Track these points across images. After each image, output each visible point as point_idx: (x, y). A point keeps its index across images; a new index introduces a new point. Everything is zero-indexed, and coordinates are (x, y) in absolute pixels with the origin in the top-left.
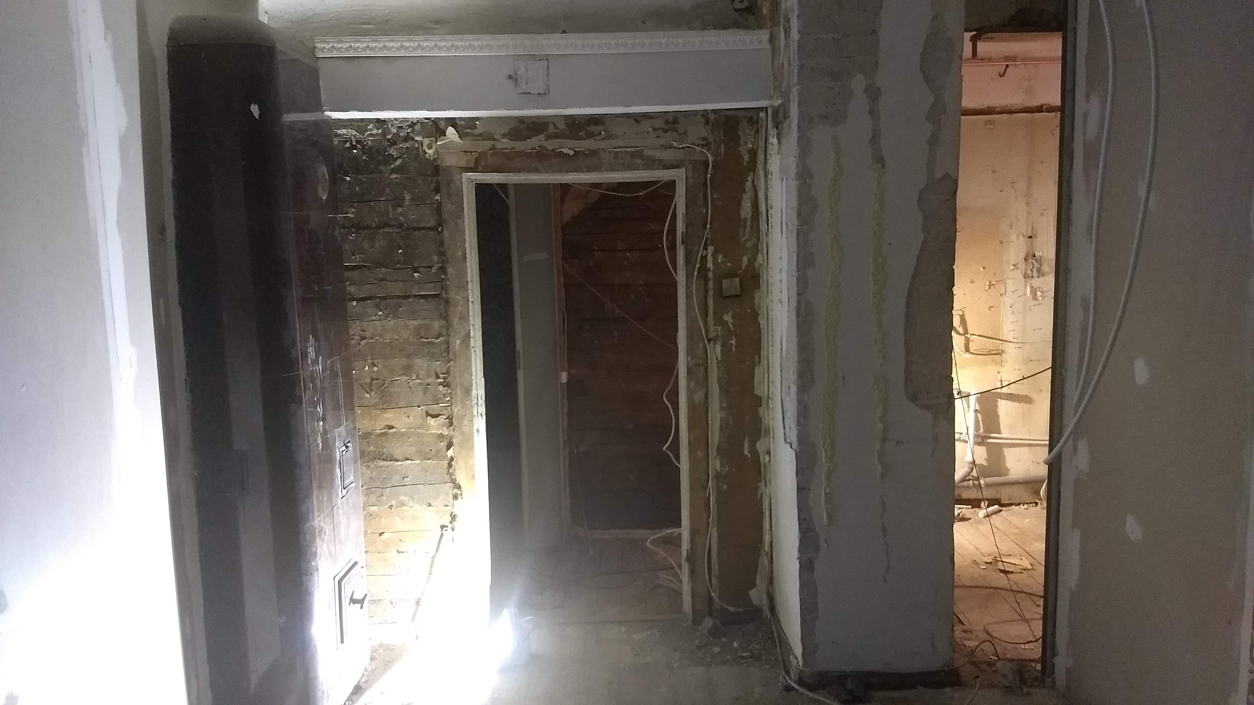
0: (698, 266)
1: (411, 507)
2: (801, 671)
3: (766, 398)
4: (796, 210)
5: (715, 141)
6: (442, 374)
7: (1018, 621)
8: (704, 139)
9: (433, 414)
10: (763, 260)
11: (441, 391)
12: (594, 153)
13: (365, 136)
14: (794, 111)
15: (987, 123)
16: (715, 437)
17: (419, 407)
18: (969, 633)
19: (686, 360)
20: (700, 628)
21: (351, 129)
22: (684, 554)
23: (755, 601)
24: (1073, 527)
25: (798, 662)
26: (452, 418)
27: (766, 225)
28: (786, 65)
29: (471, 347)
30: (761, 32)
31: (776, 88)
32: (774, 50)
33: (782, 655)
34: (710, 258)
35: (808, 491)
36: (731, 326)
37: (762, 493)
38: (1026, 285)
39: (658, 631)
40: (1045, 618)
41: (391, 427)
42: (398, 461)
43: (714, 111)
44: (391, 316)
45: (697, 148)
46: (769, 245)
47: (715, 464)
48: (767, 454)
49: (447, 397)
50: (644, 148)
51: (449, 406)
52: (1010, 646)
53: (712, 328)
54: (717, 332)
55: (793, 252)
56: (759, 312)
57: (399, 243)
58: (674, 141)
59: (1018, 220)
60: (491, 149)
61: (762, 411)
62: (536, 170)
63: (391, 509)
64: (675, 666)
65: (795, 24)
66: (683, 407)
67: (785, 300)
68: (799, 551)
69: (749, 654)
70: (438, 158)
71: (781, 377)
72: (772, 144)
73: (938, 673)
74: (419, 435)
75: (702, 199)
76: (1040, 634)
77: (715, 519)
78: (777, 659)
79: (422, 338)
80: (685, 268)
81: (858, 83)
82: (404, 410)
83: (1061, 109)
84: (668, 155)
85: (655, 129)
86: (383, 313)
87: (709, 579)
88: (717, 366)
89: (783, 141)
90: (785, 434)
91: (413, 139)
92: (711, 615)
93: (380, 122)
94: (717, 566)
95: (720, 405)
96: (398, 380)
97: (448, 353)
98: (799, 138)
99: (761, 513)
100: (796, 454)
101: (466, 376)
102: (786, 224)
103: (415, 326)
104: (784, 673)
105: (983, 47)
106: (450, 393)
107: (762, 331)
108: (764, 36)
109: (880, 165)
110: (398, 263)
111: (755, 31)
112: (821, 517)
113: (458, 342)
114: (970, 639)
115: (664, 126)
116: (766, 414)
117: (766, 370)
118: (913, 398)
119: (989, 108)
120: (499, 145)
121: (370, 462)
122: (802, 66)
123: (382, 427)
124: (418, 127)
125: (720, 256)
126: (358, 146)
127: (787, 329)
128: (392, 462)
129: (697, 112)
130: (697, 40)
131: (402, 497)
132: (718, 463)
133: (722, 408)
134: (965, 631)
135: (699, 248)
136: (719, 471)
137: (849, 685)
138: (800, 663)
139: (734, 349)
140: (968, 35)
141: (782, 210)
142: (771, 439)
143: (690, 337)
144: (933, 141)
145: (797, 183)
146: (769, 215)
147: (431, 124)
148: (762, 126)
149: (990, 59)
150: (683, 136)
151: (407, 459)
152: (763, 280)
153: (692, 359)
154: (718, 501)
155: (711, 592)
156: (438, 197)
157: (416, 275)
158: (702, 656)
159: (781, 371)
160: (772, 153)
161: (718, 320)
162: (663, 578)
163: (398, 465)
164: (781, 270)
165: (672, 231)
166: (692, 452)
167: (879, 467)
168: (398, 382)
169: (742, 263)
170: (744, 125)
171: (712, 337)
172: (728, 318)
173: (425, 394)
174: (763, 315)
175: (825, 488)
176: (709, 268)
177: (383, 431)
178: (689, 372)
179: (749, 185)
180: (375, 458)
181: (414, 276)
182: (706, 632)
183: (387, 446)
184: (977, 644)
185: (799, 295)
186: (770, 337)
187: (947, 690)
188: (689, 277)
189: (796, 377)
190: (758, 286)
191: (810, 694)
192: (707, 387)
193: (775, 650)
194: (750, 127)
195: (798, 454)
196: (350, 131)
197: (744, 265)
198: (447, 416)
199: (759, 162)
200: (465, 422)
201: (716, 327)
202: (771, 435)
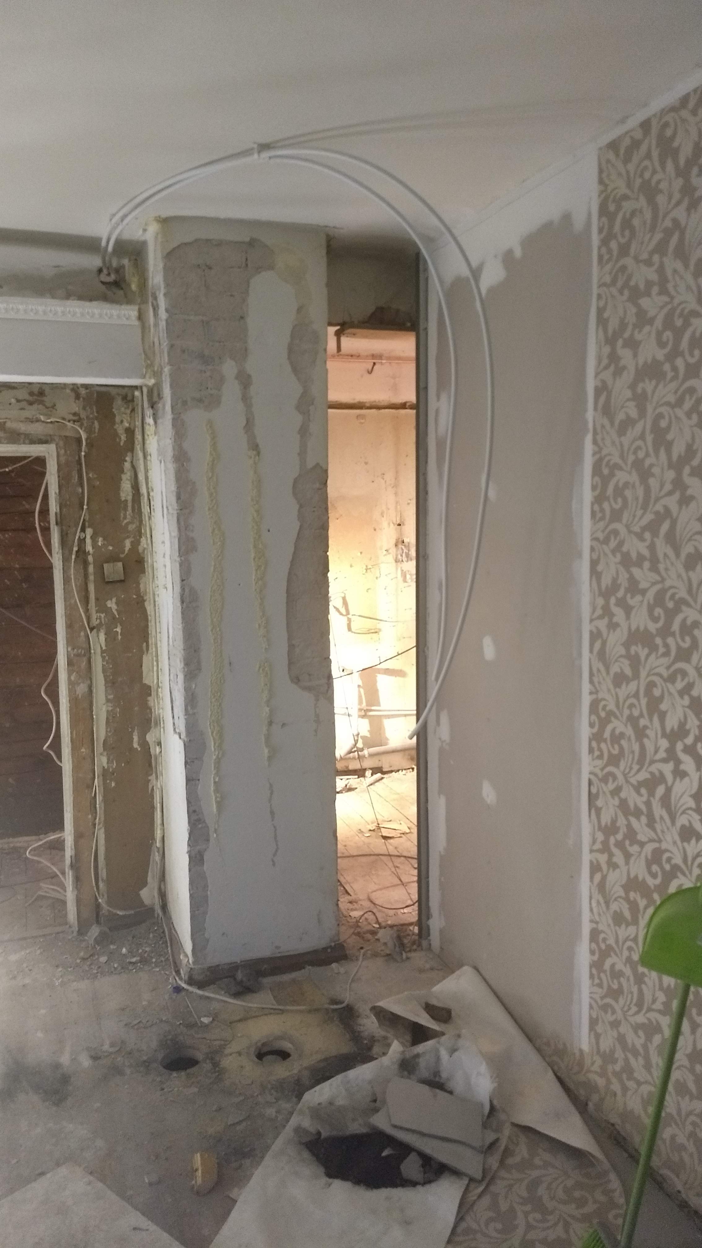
0: (75, 549)
2: (191, 969)
3: (155, 687)
4: (175, 494)
5: (87, 417)
7: (398, 885)
8: (75, 414)
10: (147, 544)
14: (167, 392)
15: (358, 417)
16: (101, 731)
18: (354, 904)
19: (66, 650)
20: (86, 938)
22: (68, 861)
23: (147, 901)
24: (440, 793)
25: (188, 961)
27: (148, 508)
28: (157, 344)
30: (129, 307)
31: (148, 367)
32: (144, 327)
33: (173, 956)
34: (88, 541)
35: (197, 781)
36: (116, 613)
37: (153, 787)
38: (397, 569)
39: (39, 948)
40: (419, 882)
43: (86, 386)
45: (68, 423)
46: (153, 528)
47: (102, 761)
48: (158, 745)
50: (7, 420)
52: (391, 912)
53: (94, 616)
54: (100, 619)
55: (175, 537)
56: (145, 598)
58: (41, 414)
59: (389, 509)
61: (151, 701)
64: (57, 984)
65: (162, 303)
66: (64, 701)
67: (170, 586)
68: (189, 845)
69: (139, 958)
71: (169, 665)
72: (149, 424)
73: (325, 949)
75: (77, 477)
76: (415, 897)
77: (103, 819)
78: (167, 960)
80: (61, 551)
81: (229, 368)
83: (416, 407)
84: (36, 429)
85: (18, 401)
87: (96, 885)
88: (102, 656)
89: (159, 421)
90: (174, 724)
92: (98, 922)
94: (105, 870)
95: (106, 697)
98: (173, 419)
99: (153, 808)
100: (185, 745)
102: (167, 507)
104: (174, 973)
105: (348, 343)
107: (149, 618)
108: (130, 312)
109: (255, 452)
111: (123, 307)
112: (210, 808)
114: (356, 910)
115: (27, 397)
116: (156, 703)
117: (155, 658)
118: (296, 680)
119: (359, 402)
122: (172, 346)
125: (100, 539)
127: (173, 616)
129: (65, 386)
130: (59, 309)
132: (104, 760)
133: (108, 700)
134: (351, 902)
135: (76, 530)
136: (106, 768)
137: (240, 975)
138: (191, 961)
139: (120, 637)
140: (332, 330)
141: (162, 492)
142: (162, 730)
143: (69, 626)
144: (304, 431)
145: (174, 466)
146: (150, 498)
148: (137, 405)
149: (358, 356)
150: (51, 409)
152: (148, 565)
153: (73, 649)
154: (105, 800)
155: (98, 898)
158: (87, 969)
159: (169, 658)
160: (149, 433)
161: (102, 608)
162: (46, 887)
164: (164, 554)
165: (45, 512)
166: (75, 749)
167: (266, 751)
169: (125, 547)
170: (119, 402)
171: (95, 625)
172: (112, 604)
174: (150, 601)
175: (214, 777)
176: (89, 551)
178: (70, 663)
179: (127, 465)
182: (92, 942)
184: (362, 913)
185: (183, 580)
186: (158, 624)
187: (334, 965)
188: (66, 560)
189: (182, 665)
190: (143, 571)
191: (200, 992)
192: (91, 679)
193: (166, 951)
194: (125, 406)
195: (187, 745)
197: (127, 549)
199: (136, 442)
201: (98, 615)
202: (162, 725)
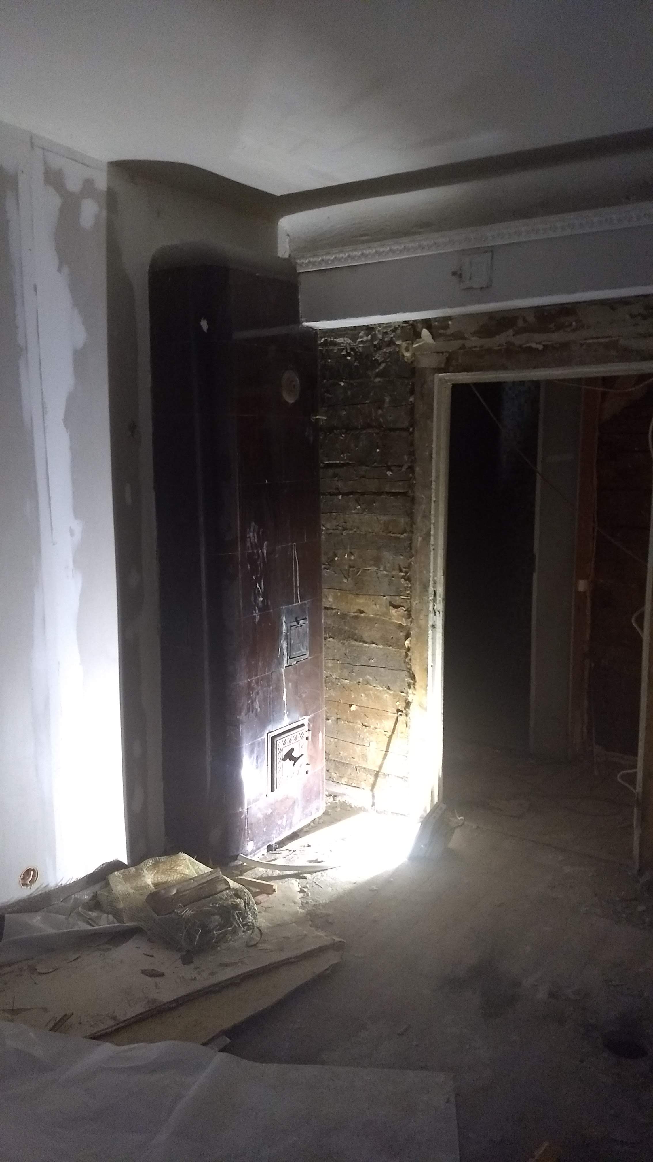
1: (374, 687)
6: (405, 568)
9: (395, 605)
11: (402, 584)
12: (565, 346)
13: (357, 344)
17: (384, 596)
21: (347, 337)
26: (411, 611)
29: (431, 545)
39: (595, 871)
41: (362, 612)
42: (365, 642)
44: (366, 510)
49: (408, 590)
50: (620, 338)
51: (409, 599)
57: (377, 443)
60: (461, 348)
62: (504, 368)
63: (359, 685)
64: (582, 911)
70: (414, 360)
74: (384, 622)
79: (390, 532)
82: (372, 597)
84: (647, 345)
85: (632, 316)
86: (361, 507)
91: (395, 344)
93: (369, 329)
96: (369, 570)
97: (411, 549)
101: (425, 572)
103: (385, 521)
106: (410, 588)
110: (375, 461)
113: (420, 539)
115: (642, 311)
120: (468, 344)
121: (344, 640)
123: (355, 610)
124: (399, 331)
126: (352, 353)
128: (361, 643)
131: (368, 677)
147: (409, 327)
151: (374, 643)
156: (412, 399)
157: (389, 473)
158: (619, 910)
163: (366, 647)
168: (369, 571)
173: (389, 585)
177: (356, 614)
180: (349, 637)
181: (387, 474)
183: (359, 628)
196: (346, 339)
198: (406, 608)
200: (422, 617)
